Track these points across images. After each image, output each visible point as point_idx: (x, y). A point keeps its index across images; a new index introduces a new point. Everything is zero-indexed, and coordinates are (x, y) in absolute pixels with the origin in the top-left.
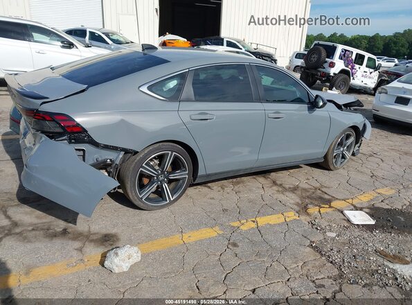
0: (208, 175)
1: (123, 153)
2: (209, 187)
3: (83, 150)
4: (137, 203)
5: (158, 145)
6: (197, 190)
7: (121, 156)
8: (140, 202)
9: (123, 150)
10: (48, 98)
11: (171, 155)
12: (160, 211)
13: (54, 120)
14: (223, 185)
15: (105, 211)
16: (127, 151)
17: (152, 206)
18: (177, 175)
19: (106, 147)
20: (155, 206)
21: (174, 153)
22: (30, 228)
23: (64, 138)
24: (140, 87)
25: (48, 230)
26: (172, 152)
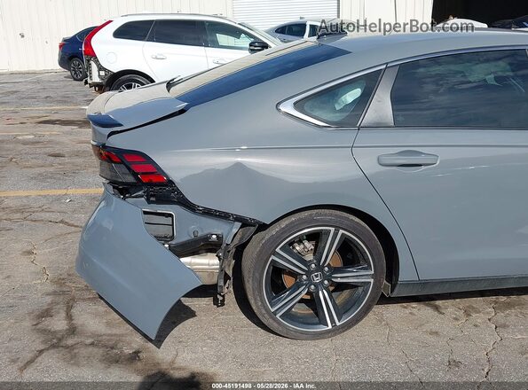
0: (425, 284)
1: (238, 224)
2: (437, 308)
3: (171, 215)
4: (266, 320)
5: (306, 213)
6: (407, 311)
7: (235, 231)
8: (271, 320)
9: (238, 219)
10: (120, 125)
11: (335, 235)
12: (312, 343)
13: (122, 163)
14: (470, 307)
15: (216, 329)
16: (245, 223)
17: (296, 331)
18: (350, 276)
19: (208, 213)
20: (302, 333)
21: (341, 231)
22: (89, 341)
23: (140, 193)
24: (280, 103)
25: (112, 348)
26: (337, 228)
